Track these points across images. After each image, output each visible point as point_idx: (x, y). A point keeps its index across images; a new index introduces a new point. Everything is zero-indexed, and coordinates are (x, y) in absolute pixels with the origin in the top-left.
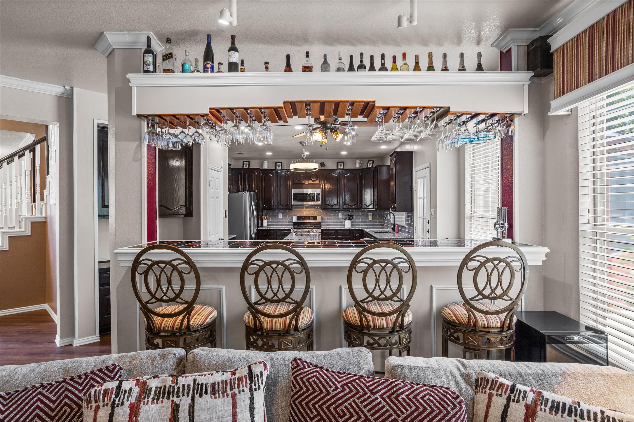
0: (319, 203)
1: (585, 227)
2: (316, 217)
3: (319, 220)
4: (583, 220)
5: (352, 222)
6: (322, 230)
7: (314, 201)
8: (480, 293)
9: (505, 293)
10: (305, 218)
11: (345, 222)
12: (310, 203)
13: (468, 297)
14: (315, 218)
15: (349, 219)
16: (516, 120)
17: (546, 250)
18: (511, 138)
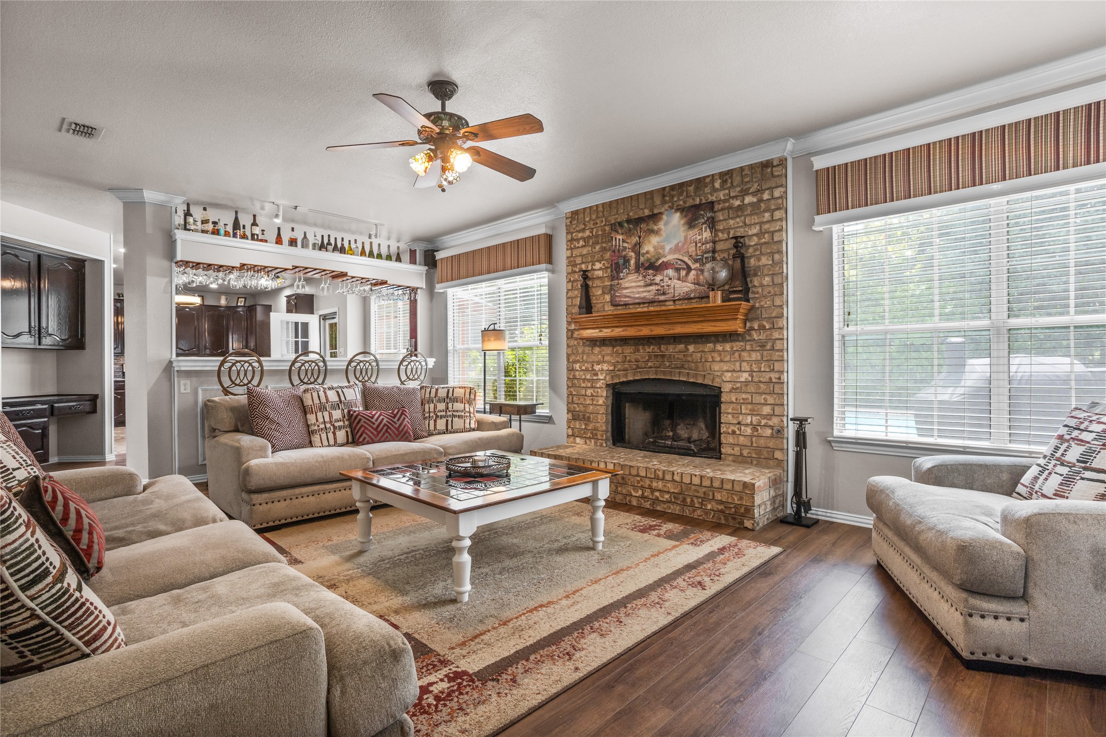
1: (450, 347)
4: (449, 345)
8: (408, 378)
9: (419, 377)
13: (403, 380)
16: (419, 290)
17: (434, 360)
18: (416, 300)
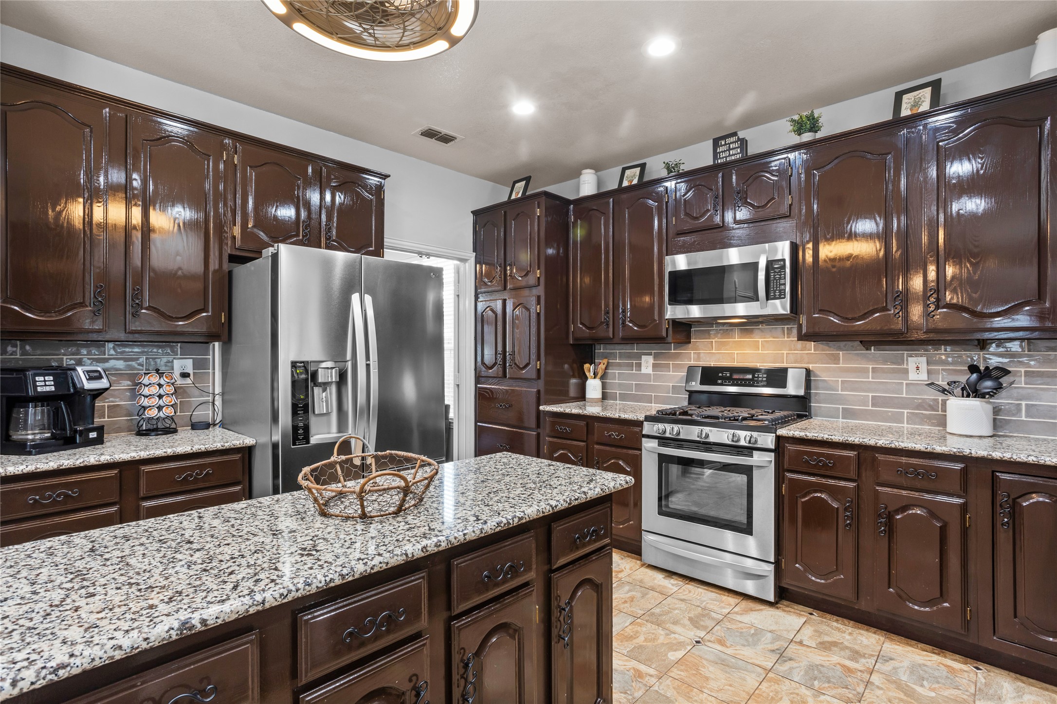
0: (780, 307)
2: (784, 371)
3: (794, 387)
5: (997, 411)
6: (779, 438)
7: (755, 298)
10: (732, 374)
11: (944, 403)
12: (741, 309)
14: (777, 377)
15: (972, 391)
